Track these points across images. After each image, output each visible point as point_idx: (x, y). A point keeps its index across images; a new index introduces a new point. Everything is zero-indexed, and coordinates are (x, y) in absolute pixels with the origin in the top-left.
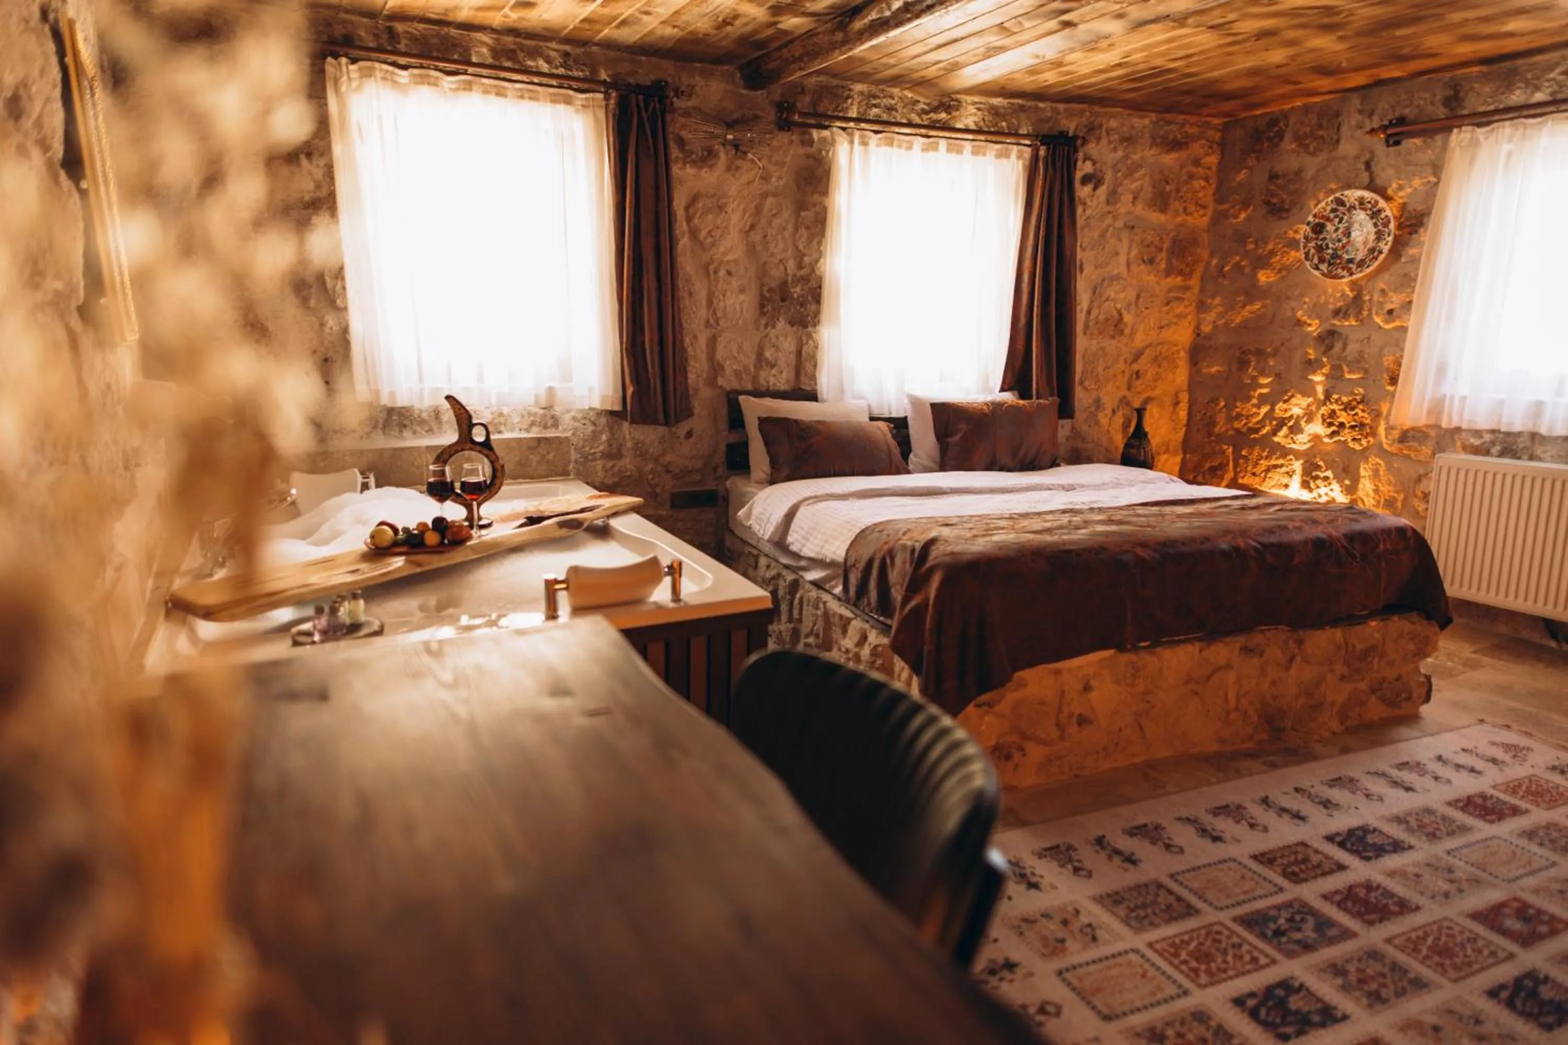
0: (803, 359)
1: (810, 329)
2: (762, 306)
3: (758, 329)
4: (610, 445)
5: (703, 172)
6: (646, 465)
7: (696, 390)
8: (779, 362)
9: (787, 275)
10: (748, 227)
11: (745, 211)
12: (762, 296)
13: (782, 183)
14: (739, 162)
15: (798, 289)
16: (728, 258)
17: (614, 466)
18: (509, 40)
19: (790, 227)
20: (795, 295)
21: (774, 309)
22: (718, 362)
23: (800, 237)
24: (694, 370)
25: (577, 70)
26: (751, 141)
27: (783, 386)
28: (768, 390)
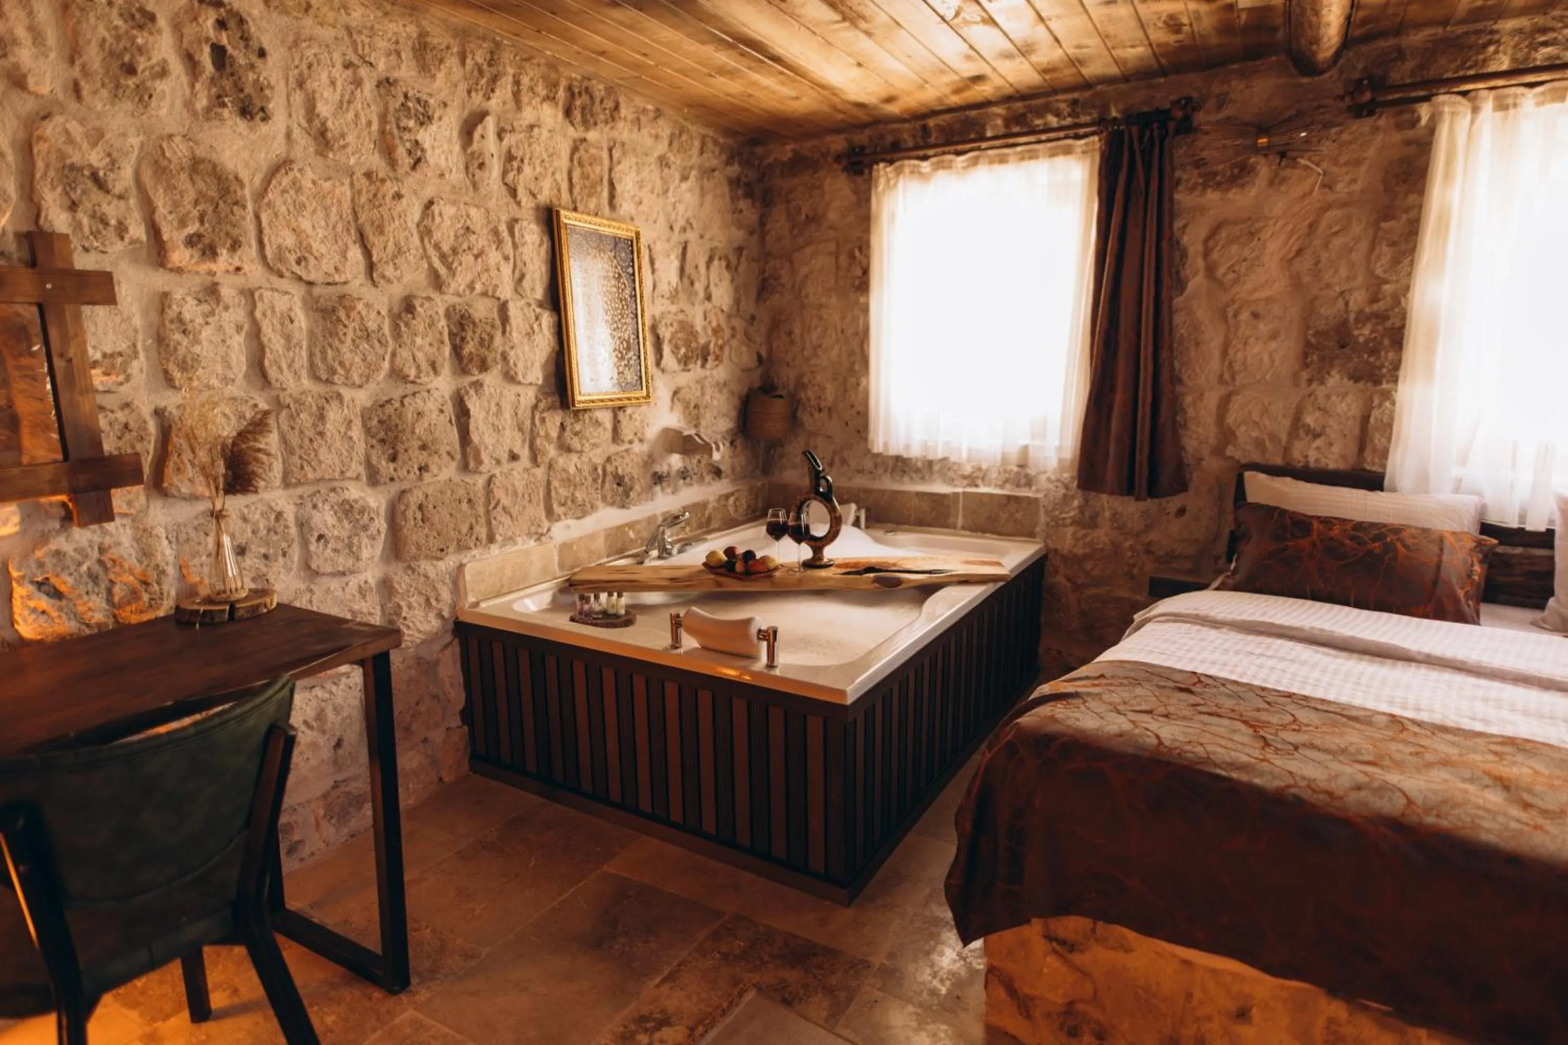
0: (1370, 426)
1: (1385, 386)
2: (1306, 355)
3: (1297, 385)
4: (1082, 512)
5: (1231, 195)
6: (1126, 540)
7: (1200, 460)
8: (1328, 431)
9: (1347, 311)
10: (1292, 254)
11: (1292, 233)
12: (1308, 344)
13: (1357, 187)
14: (1288, 172)
15: (1366, 331)
16: (1259, 295)
17: (1085, 536)
18: (1019, 106)
19: (1364, 246)
20: (1361, 339)
21: (1323, 359)
22: (1229, 428)
23: (1378, 259)
24: (1195, 436)
25: (1084, 115)
26: (1306, 141)
27: (1332, 462)
28: (1306, 466)
